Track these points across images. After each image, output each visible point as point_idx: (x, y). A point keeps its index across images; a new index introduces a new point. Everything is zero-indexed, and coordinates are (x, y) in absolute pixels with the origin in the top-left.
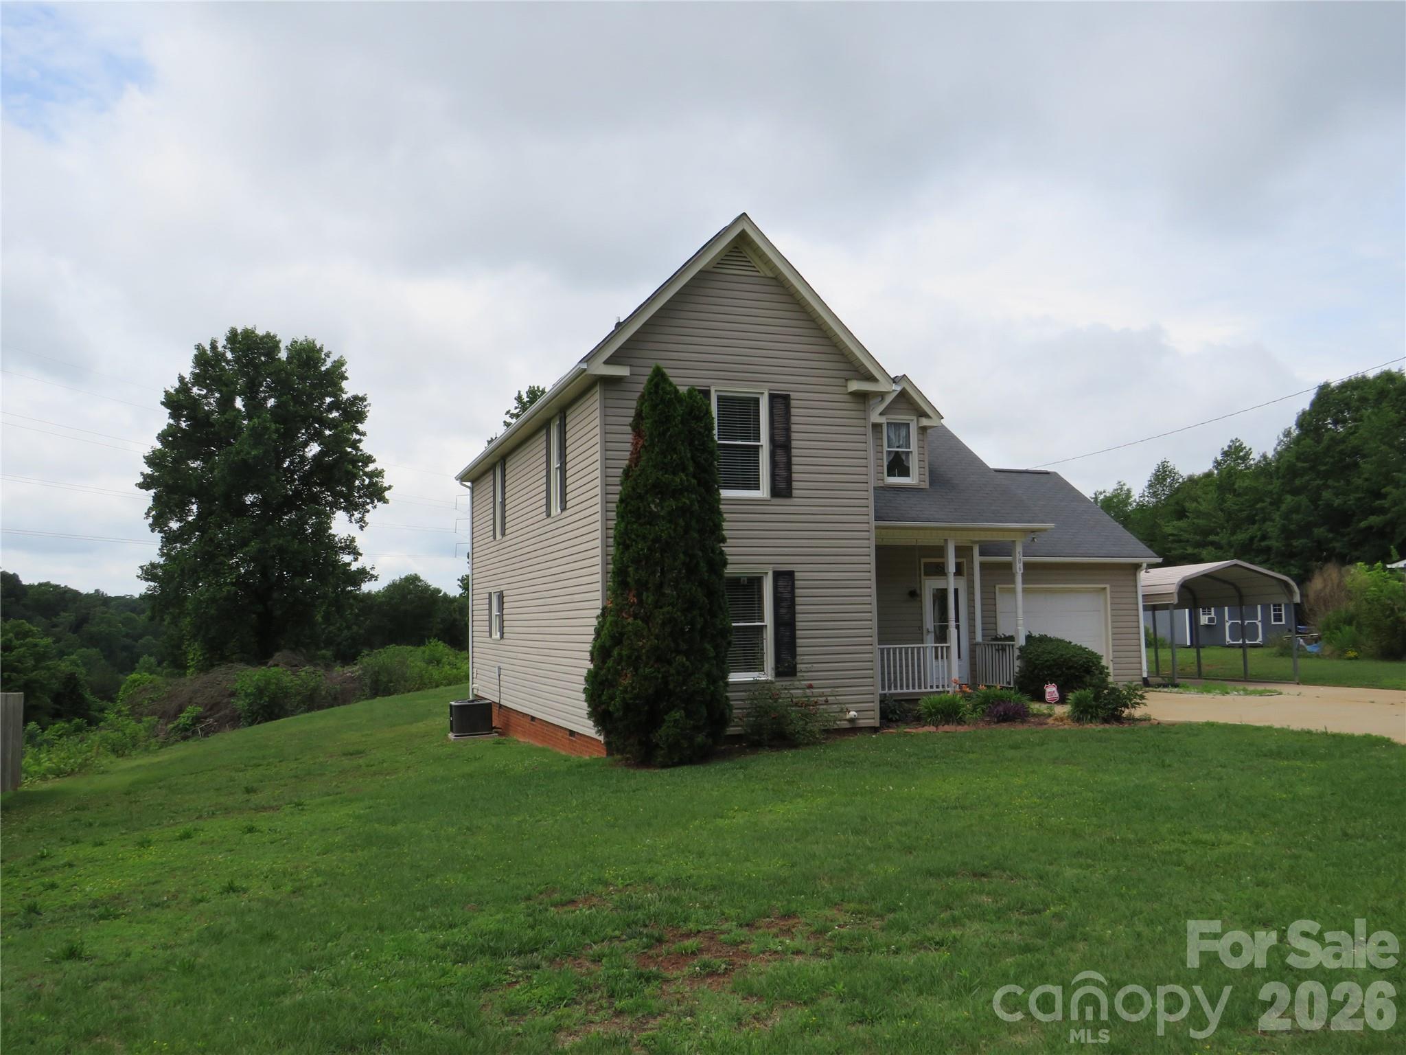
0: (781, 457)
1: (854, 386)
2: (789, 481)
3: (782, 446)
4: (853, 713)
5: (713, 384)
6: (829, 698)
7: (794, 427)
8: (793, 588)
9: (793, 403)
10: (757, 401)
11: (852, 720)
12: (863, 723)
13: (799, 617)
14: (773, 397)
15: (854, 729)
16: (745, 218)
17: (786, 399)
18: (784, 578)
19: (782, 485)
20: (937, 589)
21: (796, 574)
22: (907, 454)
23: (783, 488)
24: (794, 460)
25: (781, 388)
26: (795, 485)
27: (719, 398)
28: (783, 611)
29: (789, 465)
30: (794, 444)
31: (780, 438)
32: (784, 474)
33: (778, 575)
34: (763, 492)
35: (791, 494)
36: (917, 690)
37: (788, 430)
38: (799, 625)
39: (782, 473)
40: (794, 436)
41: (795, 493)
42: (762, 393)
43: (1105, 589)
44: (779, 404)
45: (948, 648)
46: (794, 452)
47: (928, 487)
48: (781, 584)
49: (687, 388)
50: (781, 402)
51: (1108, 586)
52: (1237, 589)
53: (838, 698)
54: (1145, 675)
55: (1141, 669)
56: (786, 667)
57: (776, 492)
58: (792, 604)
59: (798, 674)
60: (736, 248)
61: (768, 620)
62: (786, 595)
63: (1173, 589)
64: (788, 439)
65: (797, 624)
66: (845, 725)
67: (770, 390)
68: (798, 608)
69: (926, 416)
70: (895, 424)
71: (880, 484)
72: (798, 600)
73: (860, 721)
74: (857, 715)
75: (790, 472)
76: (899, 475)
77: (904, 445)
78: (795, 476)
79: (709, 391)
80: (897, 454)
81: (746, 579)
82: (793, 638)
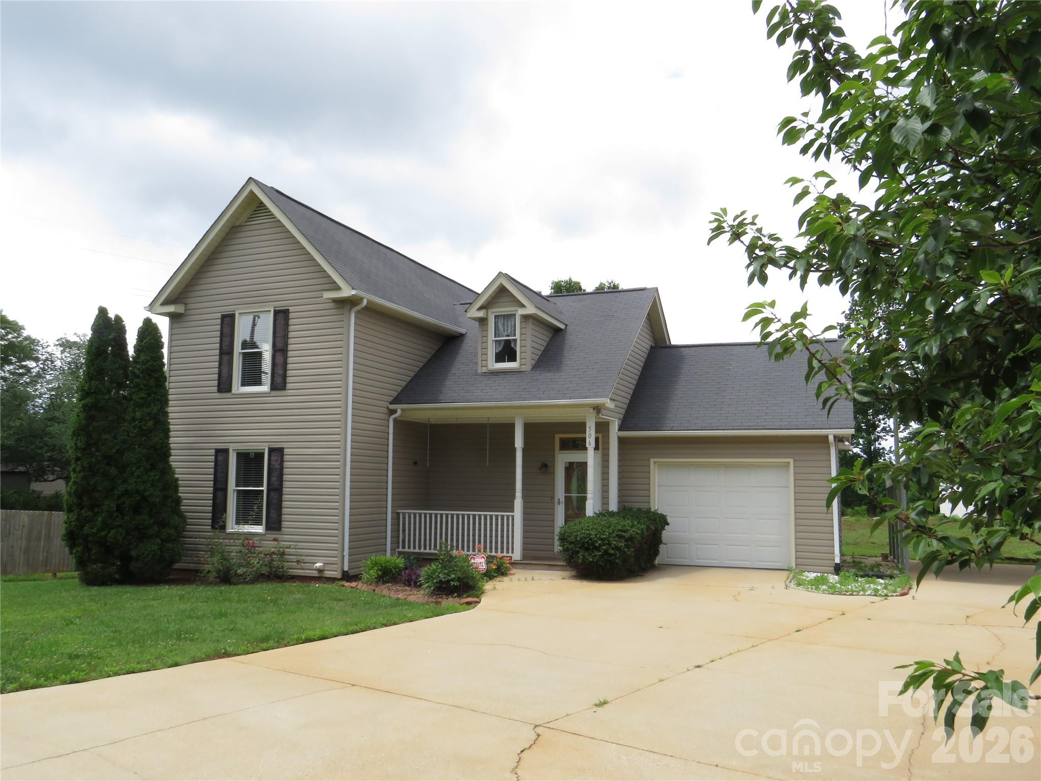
0: (280, 360)
2: (285, 377)
3: (282, 350)
4: (319, 565)
5: (238, 309)
7: (292, 334)
8: (282, 461)
9: (291, 316)
11: (320, 571)
12: (328, 574)
13: (285, 484)
14: (276, 313)
15: (320, 578)
17: (286, 313)
18: (277, 452)
19: (279, 380)
21: (285, 450)
22: (515, 341)
23: (279, 384)
24: (290, 360)
25: (281, 305)
26: (289, 379)
28: (274, 479)
29: (285, 363)
30: (290, 347)
31: (280, 345)
33: (271, 451)
34: (265, 388)
35: (285, 386)
37: (286, 337)
38: (285, 490)
39: (280, 371)
40: (291, 341)
41: (289, 386)
42: (270, 311)
44: (281, 316)
46: (290, 354)
47: (529, 369)
48: (273, 458)
49: (220, 314)
50: (284, 316)
53: (305, 551)
56: (274, 525)
57: (274, 387)
58: (281, 475)
59: (283, 529)
61: (265, 486)
62: (277, 466)
64: (286, 344)
65: (284, 489)
66: (315, 574)
67: (275, 307)
68: (285, 477)
69: (523, 306)
70: (504, 316)
71: (484, 370)
72: (286, 471)
73: (326, 572)
74: (324, 566)
75: (285, 370)
76: (509, 361)
77: (513, 333)
78: (289, 373)
79: (234, 314)
80: (508, 342)
81: (253, 454)
82: (280, 501)
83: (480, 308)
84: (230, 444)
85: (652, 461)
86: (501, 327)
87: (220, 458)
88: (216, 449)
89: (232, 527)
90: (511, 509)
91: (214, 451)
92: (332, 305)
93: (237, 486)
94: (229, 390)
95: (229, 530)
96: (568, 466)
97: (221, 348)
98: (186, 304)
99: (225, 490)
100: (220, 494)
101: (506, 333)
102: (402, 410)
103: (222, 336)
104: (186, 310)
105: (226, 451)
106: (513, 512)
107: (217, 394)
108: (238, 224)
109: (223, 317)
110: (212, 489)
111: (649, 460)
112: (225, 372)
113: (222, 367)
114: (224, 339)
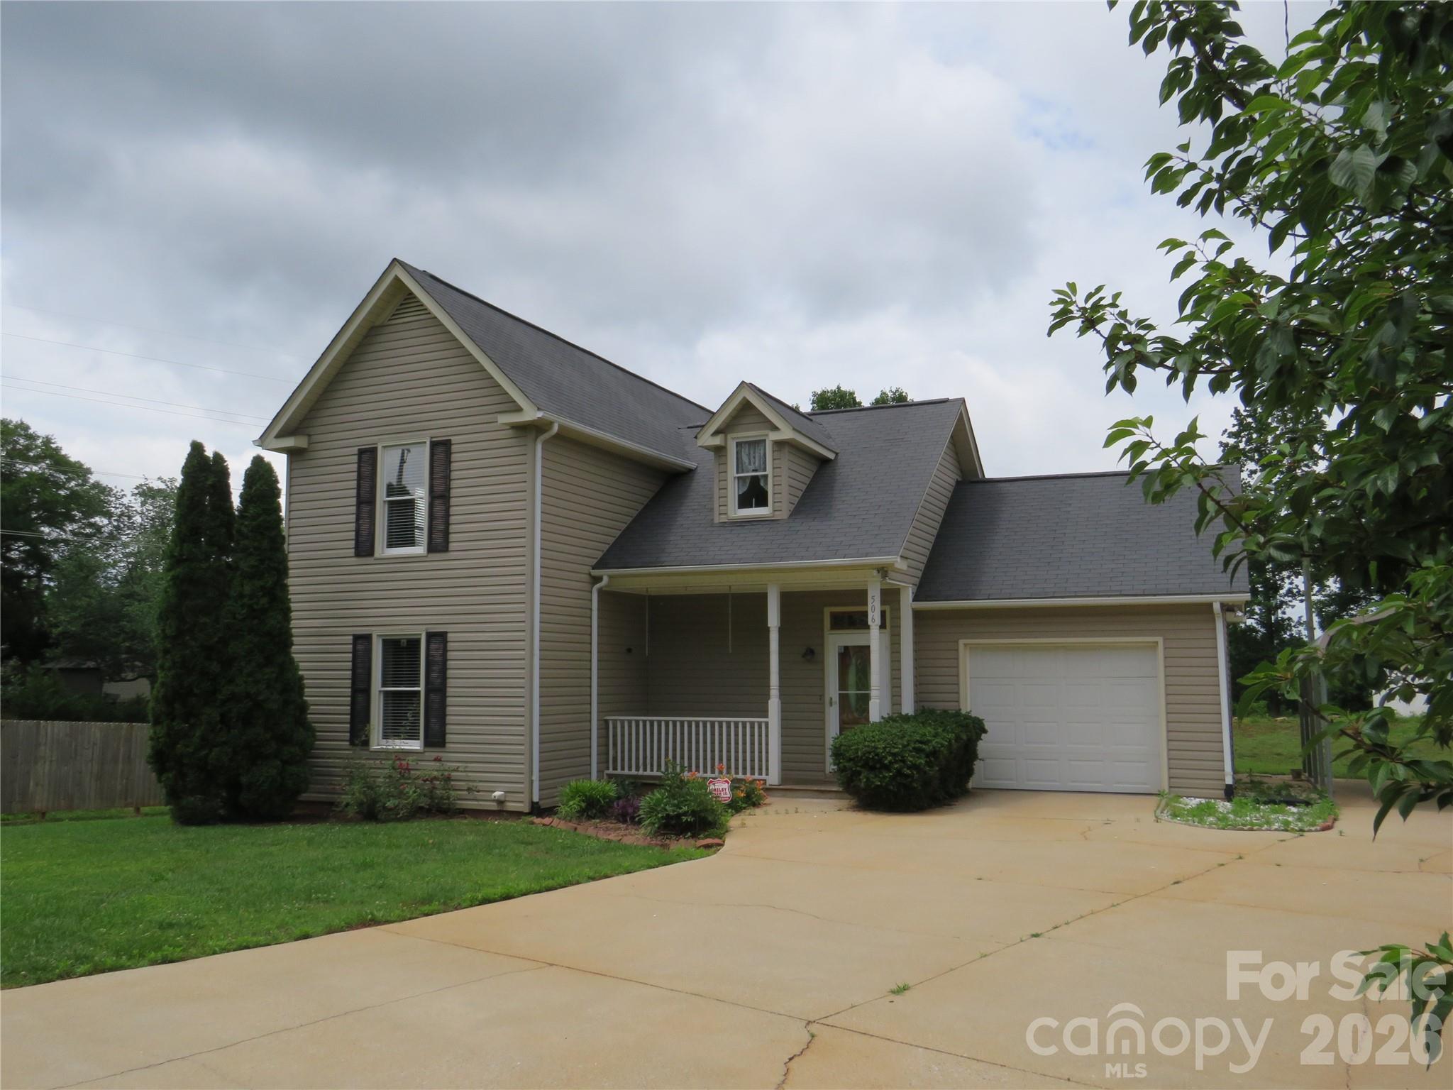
0: (439, 509)
2: (446, 533)
3: (443, 496)
4: (499, 794)
5: (381, 441)
7: (453, 475)
8: (445, 651)
9: (454, 448)
11: (500, 802)
12: (511, 806)
13: (450, 682)
14: (434, 445)
15: (501, 812)
17: (447, 445)
18: (438, 638)
19: (438, 538)
21: (449, 635)
22: (765, 478)
23: (439, 544)
24: (453, 510)
25: (440, 434)
26: (452, 537)
28: (434, 675)
29: (447, 515)
30: (453, 492)
31: (439, 489)
33: (430, 637)
34: (420, 550)
35: (448, 547)
37: (447, 478)
38: (450, 691)
39: (439, 525)
40: (454, 484)
41: (452, 546)
42: (425, 442)
44: (440, 449)
45: (767, 724)
46: (453, 501)
47: (786, 517)
48: (433, 647)
49: (356, 448)
50: (442, 449)
53: (470, 774)
56: (436, 739)
57: (432, 548)
58: (444, 669)
59: (447, 745)
60: (409, 294)
61: (421, 688)
62: (438, 658)
64: (448, 489)
65: (448, 690)
66: (493, 806)
67: (431, 438)
68: (450, 673)
69: (775, 428)
70: (750, 443)
71: (723, 519)
72: (450, 664)
73: (508, 804)
74: (505, 796)
75: (447, 524)
76: (758, 505)
77: (762, 467)
78: (452, 528)
79: (376, 448)
80: (755, 480)
81: (405, 641)
82: (443, 705)
83: (716, 433)
84: (373, 628)
85: (961, 642)
86: (745, 459)
87: (360, 647)
88: (354, 635)
89: (378, 743)
90: (765, 713)
91: (351, 637)
92: (510, 433)
93: (384, 685)
94: (370, 553)
95: (374, 747)
96: (843, 651)
97: (358, 496)
98: (309, 436)
99: (367, 691)
100: (360, 698)
101: (752, 467)
102: (610, 577)
103: (359, 479)
104: (310, 444)
105: (368, 638)
106: (767, 717)
107: (354, 559)
108: (378, 323)
109: (361, 453)
110: (350, 690)
111: (957, 642)
112: (364, 529)
113: (361, 522)
114: (363, 483)
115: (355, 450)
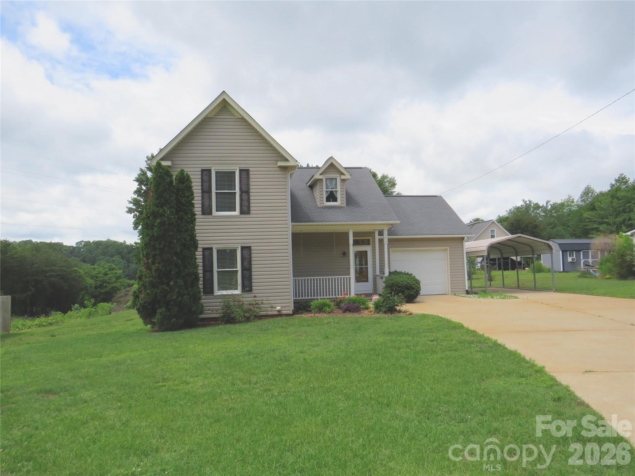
0: (245, 197)
1: (281, 164)
2: (249, 207)
3: (245, 192)
4: (278, 308)
5: (212, 166)
6: (263, 302)
7: (251, 183)
8: (250, 254)
9: (251, 173)
10: (235, 172)
11: (279, 311)
12: (284, 312)
13: (253, 266)
14: (241, 171)
15: (280, 315)
16: (224, 93)
17: (247, 171)
18: (247, 250)
19: (245, 208)
20: (357, 251)
21: (252, 247)
22: (336, 191)
23: (245, 210)
24: (251, 198)
25: (244, 167)
26: (251, 209)
27: (216, 172)
28: (246, 264)
29: (249, 200)
30: (251, 191)
31: (244, 189)
32: (246, 204)
33: (243, 248)
34: (237, 213)
36: (310, 298)
37: (248, 184)
38: (253, 270)
39: (245, 203)
40: (251, 187)
41: (251, 212)
42: (236, 169)
43: (447, 249)
44: (244, 173)
45: (350, 278)
46: (251, 194)
47: (345, 206)
48: (244, 252)
50: (245, 173)
51: (448, 248)
52: (531, 247)
53: (269, 301)
54: (467, 289)
55: (465, 286)
56: (248, 288)
57: (242, 212)
58: (250, 261)
59: (253, 291)
60: (224, 106)
61: (239, 268)
62: (247, 256)
63: (485, 248)
64: (249, 189)
65: (252, 269)
66: (276, 313)
67: (240, 168)
68: (253, 262)
69: (343, 174)
70: (330, 179)
71: (322, 205)
72: (253, 259)
73: (283, 311)
74: (281, 308)
75: (249, 203)
76: (333, 201)
77: (335, 187)
78: (251, 205)
79: (211, 170)
80: (332, 192)
81: (229, 250)
82: (250, 275)
83: (321, 174)
84: (213, 245)
85: (390, 249)
86: (329, 184)
87: (207, 253)
88: (204, 248)
89: (217, 292)
90: (349, 274)
91: (201, 249)
92: (278, 169)
93: (218, 268)
94: (210, 213)
95: (215, 294)
96: (356, 253)
97: (202, 189)
98: (172, 161)
99: (212, 271)
100: (208, 274)
101: (331, 188)
103: (202, 182)
104: (172, 164)
105: (211, 249)
106: (350, 276)
107: (201, 216)
108: (208, 117)
109: (203, 171)
110: (202, 271)
112: (206, 203)
113: (204, 200)
114: (204, 184)
115: (200, 169)
